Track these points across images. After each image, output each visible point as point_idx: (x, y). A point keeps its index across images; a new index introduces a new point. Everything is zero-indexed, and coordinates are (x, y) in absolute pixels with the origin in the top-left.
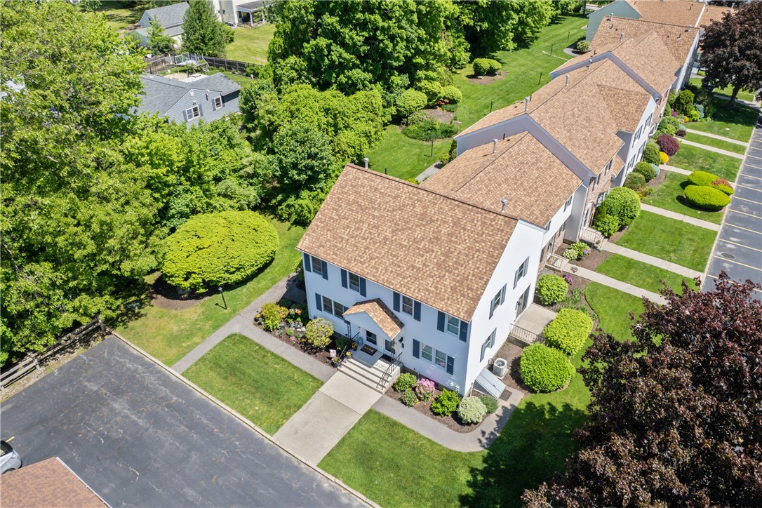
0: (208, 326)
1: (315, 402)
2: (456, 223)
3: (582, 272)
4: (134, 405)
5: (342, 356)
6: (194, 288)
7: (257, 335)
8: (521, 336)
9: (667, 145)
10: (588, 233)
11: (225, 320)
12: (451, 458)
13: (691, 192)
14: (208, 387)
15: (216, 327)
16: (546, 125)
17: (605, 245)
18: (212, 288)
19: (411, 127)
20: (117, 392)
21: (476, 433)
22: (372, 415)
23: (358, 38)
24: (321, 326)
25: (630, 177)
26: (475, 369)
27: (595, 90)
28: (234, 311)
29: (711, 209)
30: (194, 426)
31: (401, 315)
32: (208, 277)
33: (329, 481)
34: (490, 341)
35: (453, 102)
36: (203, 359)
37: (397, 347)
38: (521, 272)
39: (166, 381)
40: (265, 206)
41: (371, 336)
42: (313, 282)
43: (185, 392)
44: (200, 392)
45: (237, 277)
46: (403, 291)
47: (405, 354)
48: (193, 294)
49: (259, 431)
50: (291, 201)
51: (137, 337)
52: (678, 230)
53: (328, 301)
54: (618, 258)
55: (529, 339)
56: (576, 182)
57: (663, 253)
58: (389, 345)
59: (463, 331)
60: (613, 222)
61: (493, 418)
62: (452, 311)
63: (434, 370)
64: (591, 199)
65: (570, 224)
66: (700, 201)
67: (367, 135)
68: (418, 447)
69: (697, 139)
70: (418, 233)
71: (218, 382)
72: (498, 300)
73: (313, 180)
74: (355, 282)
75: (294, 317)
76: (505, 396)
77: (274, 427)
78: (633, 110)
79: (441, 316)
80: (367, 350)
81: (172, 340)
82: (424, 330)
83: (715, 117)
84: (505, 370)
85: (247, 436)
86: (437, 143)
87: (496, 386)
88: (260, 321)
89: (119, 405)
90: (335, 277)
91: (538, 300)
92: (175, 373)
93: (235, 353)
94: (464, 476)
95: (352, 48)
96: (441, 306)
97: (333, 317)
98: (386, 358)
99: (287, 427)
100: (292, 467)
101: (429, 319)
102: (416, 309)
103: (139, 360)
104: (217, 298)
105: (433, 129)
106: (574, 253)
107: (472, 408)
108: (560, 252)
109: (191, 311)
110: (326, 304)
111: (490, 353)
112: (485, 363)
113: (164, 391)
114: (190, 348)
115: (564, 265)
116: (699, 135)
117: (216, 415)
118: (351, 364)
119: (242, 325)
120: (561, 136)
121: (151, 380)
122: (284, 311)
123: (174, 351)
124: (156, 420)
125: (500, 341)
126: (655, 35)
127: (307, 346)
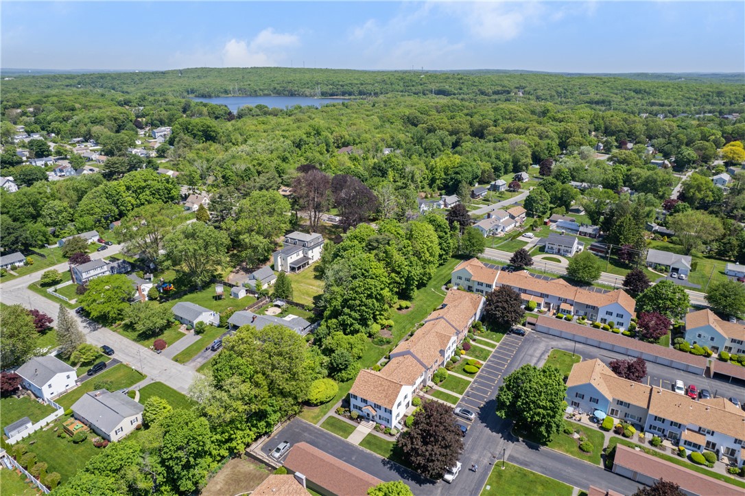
0: (322, 414)
1: (355, 432)
2: (389, 386)
3: (427, 396)
4: (310, 434)
5: (361, 420)
6: (317, 403)
7: (337, 416)
8: (407, 414)
9: (466, 347)
10: (430, 383)
11: (327, 412)
12: (388, 442)
13: (467, 368)
14: (327, 429)
15: (325, 414)
16: (415, 354)
17: (436, 387)
18: (322, 403)
19: (375, 340)
20: (304, 431)
21: (395, 437)
22: (369, 434)
23: (357, 315)
24: (355, 413)
25: (448, 363)
26: (395, 422)
27: (435, 334)
28: (329, 410)
29: (472, 374)
30: (326, 438)
31: (376, 409)
32: (322, 400)
33: (361, 448)
34: (398, 415)
35: (391, 326)
36: (324, 423)
37: (375, 418)
38: (406, 397)
39: (315, 428)
40: (330, 376)
41: (368, 414)
42: (353, 401)
43: (322, 431)
44: (325, 431)
45: (328, 400)
46: (376, 403)
47: (377, 419)
48: (316, 405)
49: (343, 439)
50: (339, 374)
51: (303, 418)
52: (459, 381)
53: (356, 406)
54: (438, 391)
55: (409, 415)
56: (424, 369)
57: (452, 389)
58: (373, 417)
59: (391, 412)
60: (438, 380)
61: (399, 434)
62: (388, 408)
63: (384, 422)
64: (430, 374)
65: (424, 381)
66: (468, 371)
67: (361, 350)
68: (381, 440)
69: (480, 342)
70: (380, 389)
71: (330, 428)
72: (399, 405)
73: (346, 367)
74: (364, 401)
75: (346, 411)
76: (402, 429)
77: (346, 438)
78: (446, 342)
79: (386, 409)
80: (367, 419)
81: (314, 418)
82: (381, 413)
83: (492, 330)
84: (402, 423)
85: (340, 440)
86: (385, 347)
87: (400, 427)
88: (337, 412)
89: (306, 434)
90: (359, 400)
91: (413, 404)
92: (317, 426)
93: (331, 421)
94: (392, 446)
95: (355, 319)
96: (385, 406)
97: (358, 410)
98: (372, 420)
99: (349, 437)
100: (352, 446)
101: (383, 410)
102: (379, 407)
103: (306, 423)
104: (324, 406)
105: (383, 341)
106: (425, 390)
107: (393, 431)
108: (421, 390)
109: (316, 410)
110: (356, 407)
111: (399, 418)
112: (397, 421)
113: (316, 431)
114: (319, 420)
115: (421, 394)
116: (481, 340)
117: (331, 436)
118: (363, 422)
119: (332, 413)
120: (419, 356)
121: (311, 428)
122: (343, 409)
123: (315, 421)
124: (317, 437)
125: (401, 416)
126: (467, 298)
127: (351, 418)
